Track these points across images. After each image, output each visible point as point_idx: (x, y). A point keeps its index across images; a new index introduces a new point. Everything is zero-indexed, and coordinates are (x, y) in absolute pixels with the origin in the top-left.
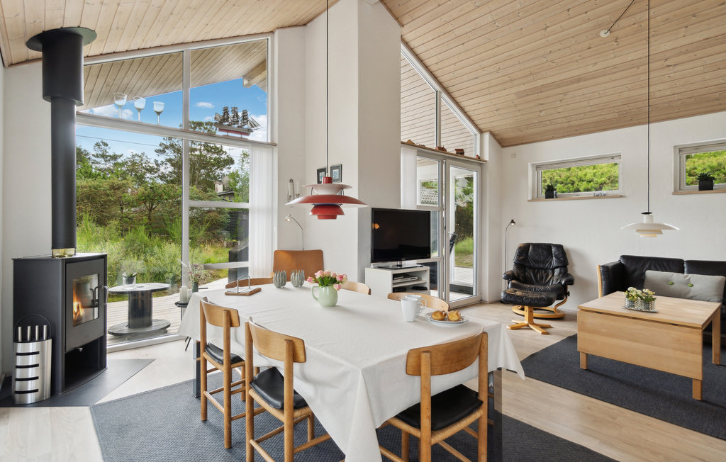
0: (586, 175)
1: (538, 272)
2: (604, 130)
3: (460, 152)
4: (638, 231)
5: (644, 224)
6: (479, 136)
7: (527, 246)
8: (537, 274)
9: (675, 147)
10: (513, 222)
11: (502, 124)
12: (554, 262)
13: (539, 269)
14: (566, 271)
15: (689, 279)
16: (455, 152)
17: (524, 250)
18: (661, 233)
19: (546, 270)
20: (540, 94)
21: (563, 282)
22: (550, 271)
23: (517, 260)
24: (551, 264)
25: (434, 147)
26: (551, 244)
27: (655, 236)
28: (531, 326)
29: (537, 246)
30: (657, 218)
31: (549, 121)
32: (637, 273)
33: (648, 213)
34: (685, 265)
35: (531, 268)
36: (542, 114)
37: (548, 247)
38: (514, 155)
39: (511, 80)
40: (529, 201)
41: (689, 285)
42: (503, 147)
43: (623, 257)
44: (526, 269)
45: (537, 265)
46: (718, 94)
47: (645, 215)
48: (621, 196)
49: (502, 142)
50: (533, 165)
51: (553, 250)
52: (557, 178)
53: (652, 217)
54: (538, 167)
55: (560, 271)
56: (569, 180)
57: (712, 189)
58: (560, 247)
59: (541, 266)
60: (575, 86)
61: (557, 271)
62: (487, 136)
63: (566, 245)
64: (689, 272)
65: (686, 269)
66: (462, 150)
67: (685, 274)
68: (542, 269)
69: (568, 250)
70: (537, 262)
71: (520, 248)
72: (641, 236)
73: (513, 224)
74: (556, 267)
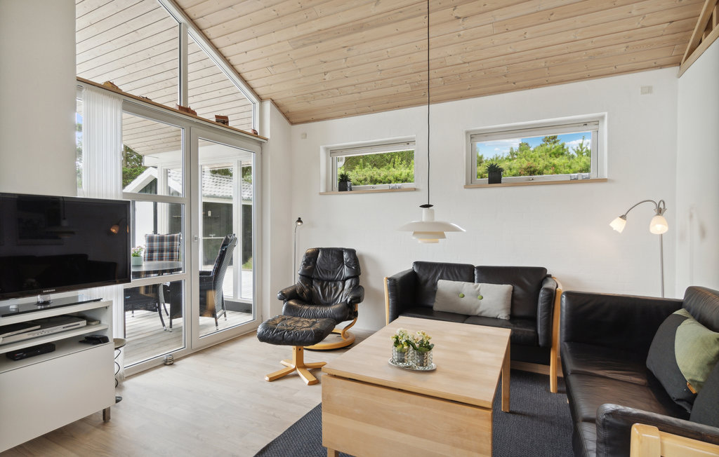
0: (401, 175)
1: (327, 285)
2: (399, 107)
3: (223, 120)
4: (415, 233)
5: (423, 223)
6: (258, 104)
7: (317, 251)
8: (325, 288)
9: (467, 132)
10: (299, 220)
11: (284, 89)
12: (346, 272)
13: (328, 281)
14: (357, 282)
15: (479, 290)
16: (214, 120)
17: (311, 257)
18: (443, 236)
19: (335, 281)
20: (319, 45)
21: (349, 300)
22: (341, 284)
23: (304, 271)
24: (341, 274)
25: (173, 106)
26: (343, 249)
27: (437, 242)
28: (298, 371)
29: (327, 251)
30: (439, 215)
31: (337, 89)
32: (429, 284)
33: (428, 206)
34: (476, 272)
35: (318, 280)
36: (327, 77)
37: (340, 252)
38: (305, 136)
39: (278, 17)
40: (321, 194)
41: (479, 297)
42: (292, 123)
43: (416, 263)
44: (314, 282)
45: (326, 276)
46: (505, 68)
47: (424, 209)
48: (415, 189)
49: (291, 117)
50: (327, 149)
51: (345, 255)
52: (376, 176)
53: (432, 213)
54: (332, 152)
55: (351, 283)
56: (386, 180)
57: (500, 183)
58: (352, 252)
59: (331, 277)
60: (358, 35)
61: (348, 283)
62: (268, 105)
63: (360, 249)
64: (479, 281)
65: (476, 277)
66: (226, 118)
67: (476, 284)
68: (332, 281)
69: (361, 256)
70: (326, 272)
71: (307, 254)
72: (420, 241)
73: (299, 223)
74: (348, 278)
